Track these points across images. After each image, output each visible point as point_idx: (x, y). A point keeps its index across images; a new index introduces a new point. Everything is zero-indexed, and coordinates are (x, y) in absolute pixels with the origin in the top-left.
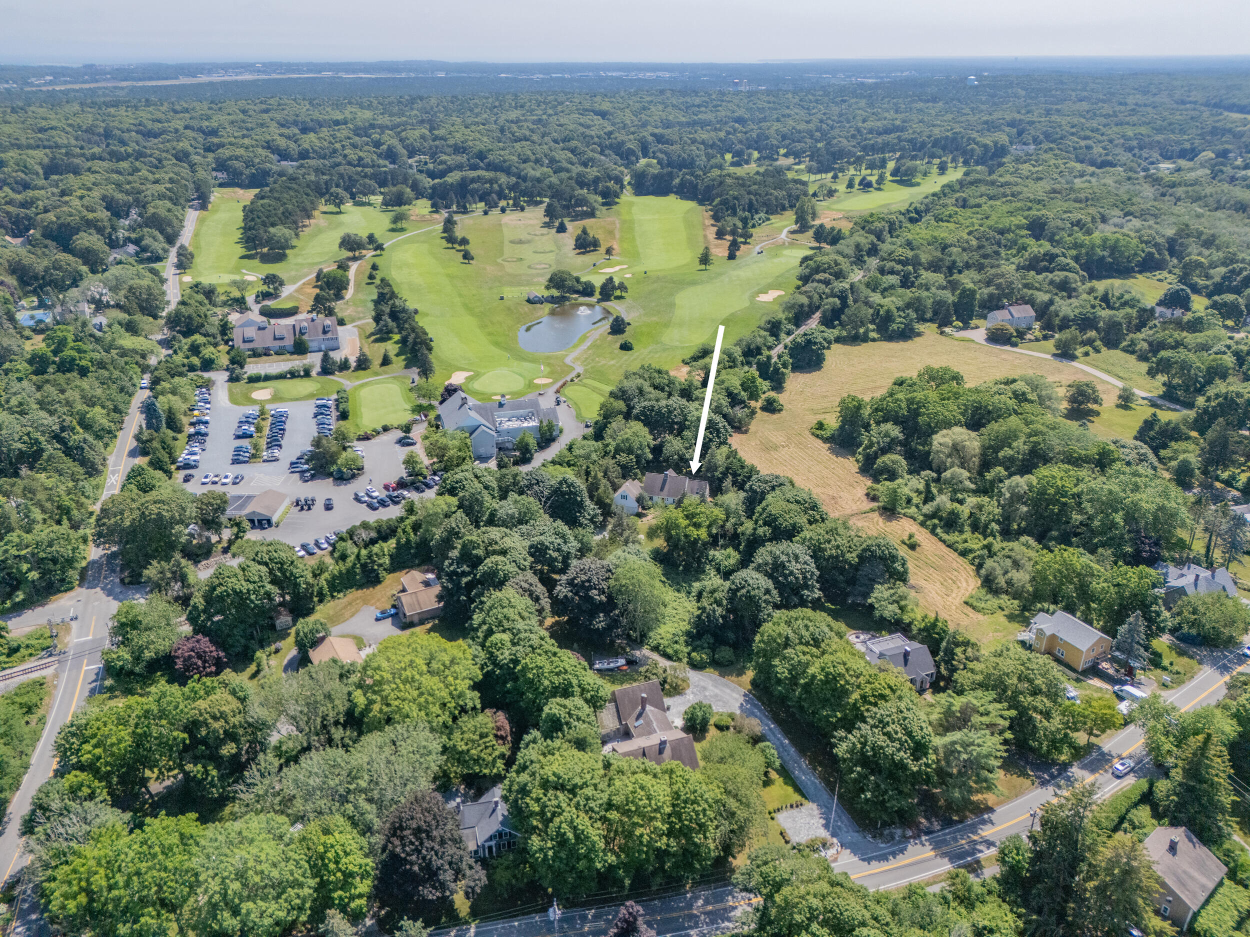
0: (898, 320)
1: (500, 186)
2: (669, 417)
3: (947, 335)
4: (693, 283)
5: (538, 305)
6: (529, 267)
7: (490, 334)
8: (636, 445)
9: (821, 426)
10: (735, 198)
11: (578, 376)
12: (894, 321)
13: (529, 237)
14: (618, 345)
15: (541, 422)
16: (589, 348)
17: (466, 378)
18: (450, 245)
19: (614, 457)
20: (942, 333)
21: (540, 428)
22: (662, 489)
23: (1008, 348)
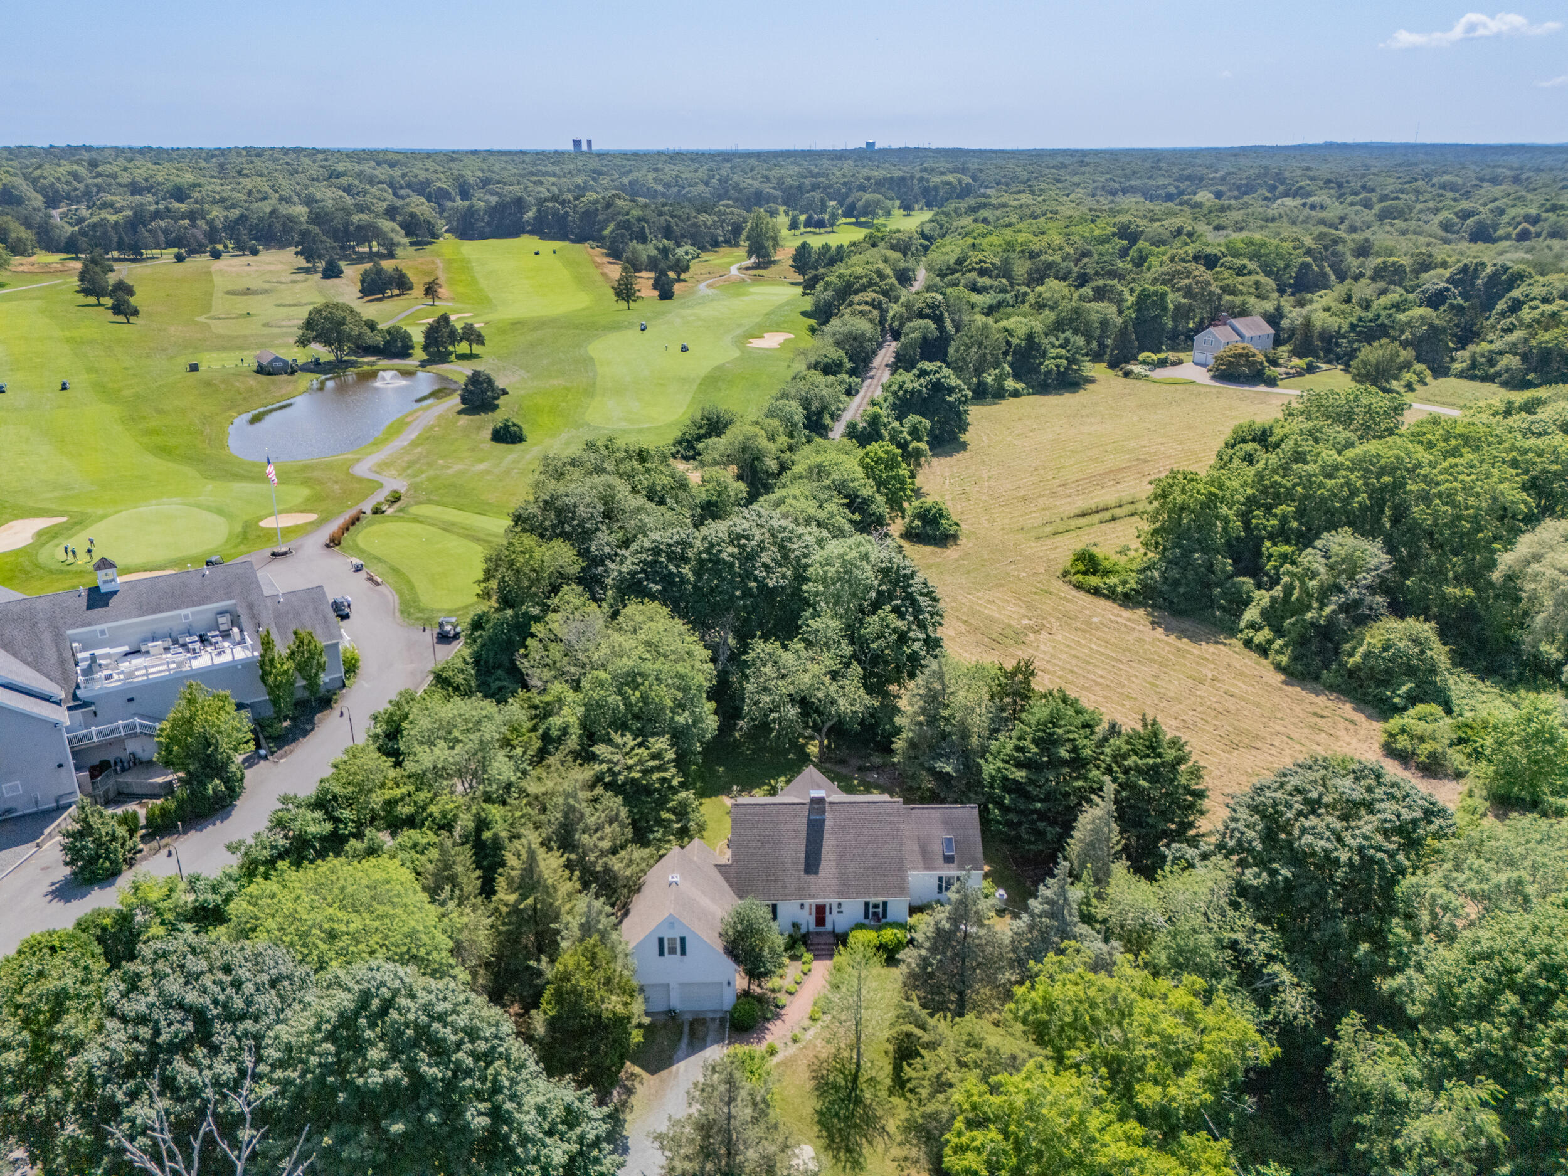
0: (1053, 352)
1: (210, 223)
2: (748, 575)
3: (1139, 377)
4: (615, 327)
5: (284, 377)
6: (266, 325)
7: (149, 432)
8: (664, 695)
9: (1089, 563)
10: (640, 220)
11: (396, 499)
12: (1044, 355)
13: (267, 286)
14: (487, 433)
15: (267, 644)
16: (414, 444)
17: (39, 534)
18: (92, 300)
19: (585, 756)
20: (1127, 374)
21: (264, 666)
22: (812, 865)
23: (1262, 388)
